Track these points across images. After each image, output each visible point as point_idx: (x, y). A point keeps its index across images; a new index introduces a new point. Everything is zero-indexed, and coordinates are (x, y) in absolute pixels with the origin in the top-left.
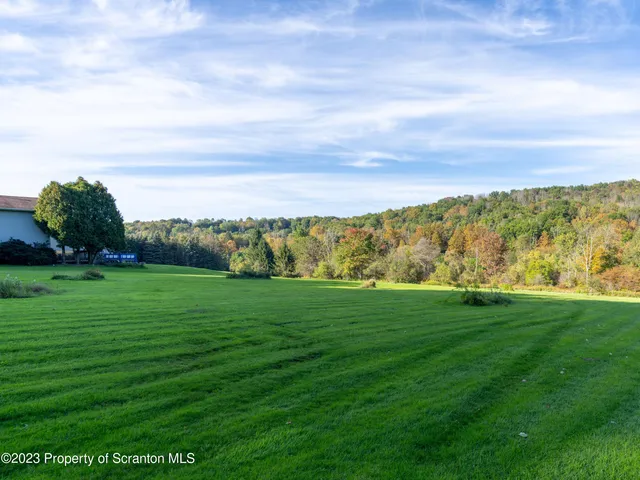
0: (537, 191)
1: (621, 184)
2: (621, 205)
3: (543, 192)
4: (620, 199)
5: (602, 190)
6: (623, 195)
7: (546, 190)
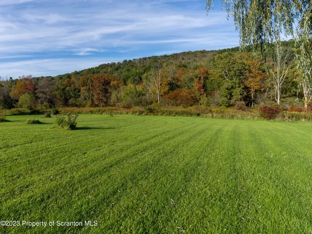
0: (145, 59)
1: (184, 53)
2: (183, 61)
3: (148, 59)
4: (183, 59)
5: (175, 56)
6: (185, 58)
7: (149, 58)
